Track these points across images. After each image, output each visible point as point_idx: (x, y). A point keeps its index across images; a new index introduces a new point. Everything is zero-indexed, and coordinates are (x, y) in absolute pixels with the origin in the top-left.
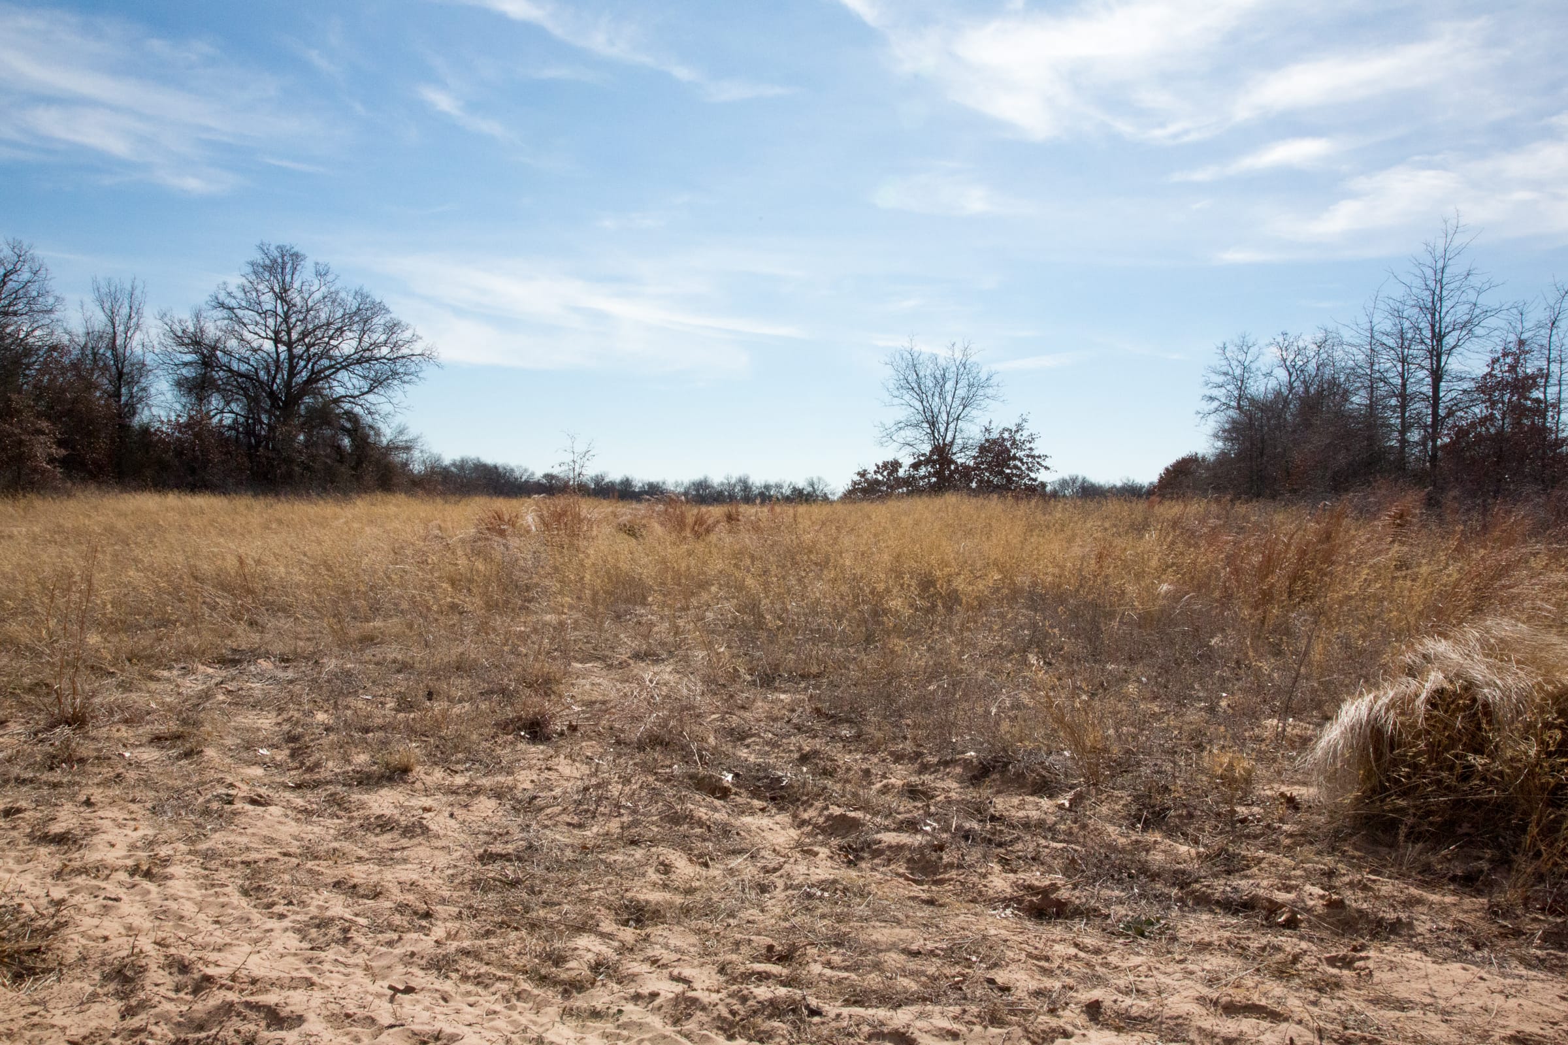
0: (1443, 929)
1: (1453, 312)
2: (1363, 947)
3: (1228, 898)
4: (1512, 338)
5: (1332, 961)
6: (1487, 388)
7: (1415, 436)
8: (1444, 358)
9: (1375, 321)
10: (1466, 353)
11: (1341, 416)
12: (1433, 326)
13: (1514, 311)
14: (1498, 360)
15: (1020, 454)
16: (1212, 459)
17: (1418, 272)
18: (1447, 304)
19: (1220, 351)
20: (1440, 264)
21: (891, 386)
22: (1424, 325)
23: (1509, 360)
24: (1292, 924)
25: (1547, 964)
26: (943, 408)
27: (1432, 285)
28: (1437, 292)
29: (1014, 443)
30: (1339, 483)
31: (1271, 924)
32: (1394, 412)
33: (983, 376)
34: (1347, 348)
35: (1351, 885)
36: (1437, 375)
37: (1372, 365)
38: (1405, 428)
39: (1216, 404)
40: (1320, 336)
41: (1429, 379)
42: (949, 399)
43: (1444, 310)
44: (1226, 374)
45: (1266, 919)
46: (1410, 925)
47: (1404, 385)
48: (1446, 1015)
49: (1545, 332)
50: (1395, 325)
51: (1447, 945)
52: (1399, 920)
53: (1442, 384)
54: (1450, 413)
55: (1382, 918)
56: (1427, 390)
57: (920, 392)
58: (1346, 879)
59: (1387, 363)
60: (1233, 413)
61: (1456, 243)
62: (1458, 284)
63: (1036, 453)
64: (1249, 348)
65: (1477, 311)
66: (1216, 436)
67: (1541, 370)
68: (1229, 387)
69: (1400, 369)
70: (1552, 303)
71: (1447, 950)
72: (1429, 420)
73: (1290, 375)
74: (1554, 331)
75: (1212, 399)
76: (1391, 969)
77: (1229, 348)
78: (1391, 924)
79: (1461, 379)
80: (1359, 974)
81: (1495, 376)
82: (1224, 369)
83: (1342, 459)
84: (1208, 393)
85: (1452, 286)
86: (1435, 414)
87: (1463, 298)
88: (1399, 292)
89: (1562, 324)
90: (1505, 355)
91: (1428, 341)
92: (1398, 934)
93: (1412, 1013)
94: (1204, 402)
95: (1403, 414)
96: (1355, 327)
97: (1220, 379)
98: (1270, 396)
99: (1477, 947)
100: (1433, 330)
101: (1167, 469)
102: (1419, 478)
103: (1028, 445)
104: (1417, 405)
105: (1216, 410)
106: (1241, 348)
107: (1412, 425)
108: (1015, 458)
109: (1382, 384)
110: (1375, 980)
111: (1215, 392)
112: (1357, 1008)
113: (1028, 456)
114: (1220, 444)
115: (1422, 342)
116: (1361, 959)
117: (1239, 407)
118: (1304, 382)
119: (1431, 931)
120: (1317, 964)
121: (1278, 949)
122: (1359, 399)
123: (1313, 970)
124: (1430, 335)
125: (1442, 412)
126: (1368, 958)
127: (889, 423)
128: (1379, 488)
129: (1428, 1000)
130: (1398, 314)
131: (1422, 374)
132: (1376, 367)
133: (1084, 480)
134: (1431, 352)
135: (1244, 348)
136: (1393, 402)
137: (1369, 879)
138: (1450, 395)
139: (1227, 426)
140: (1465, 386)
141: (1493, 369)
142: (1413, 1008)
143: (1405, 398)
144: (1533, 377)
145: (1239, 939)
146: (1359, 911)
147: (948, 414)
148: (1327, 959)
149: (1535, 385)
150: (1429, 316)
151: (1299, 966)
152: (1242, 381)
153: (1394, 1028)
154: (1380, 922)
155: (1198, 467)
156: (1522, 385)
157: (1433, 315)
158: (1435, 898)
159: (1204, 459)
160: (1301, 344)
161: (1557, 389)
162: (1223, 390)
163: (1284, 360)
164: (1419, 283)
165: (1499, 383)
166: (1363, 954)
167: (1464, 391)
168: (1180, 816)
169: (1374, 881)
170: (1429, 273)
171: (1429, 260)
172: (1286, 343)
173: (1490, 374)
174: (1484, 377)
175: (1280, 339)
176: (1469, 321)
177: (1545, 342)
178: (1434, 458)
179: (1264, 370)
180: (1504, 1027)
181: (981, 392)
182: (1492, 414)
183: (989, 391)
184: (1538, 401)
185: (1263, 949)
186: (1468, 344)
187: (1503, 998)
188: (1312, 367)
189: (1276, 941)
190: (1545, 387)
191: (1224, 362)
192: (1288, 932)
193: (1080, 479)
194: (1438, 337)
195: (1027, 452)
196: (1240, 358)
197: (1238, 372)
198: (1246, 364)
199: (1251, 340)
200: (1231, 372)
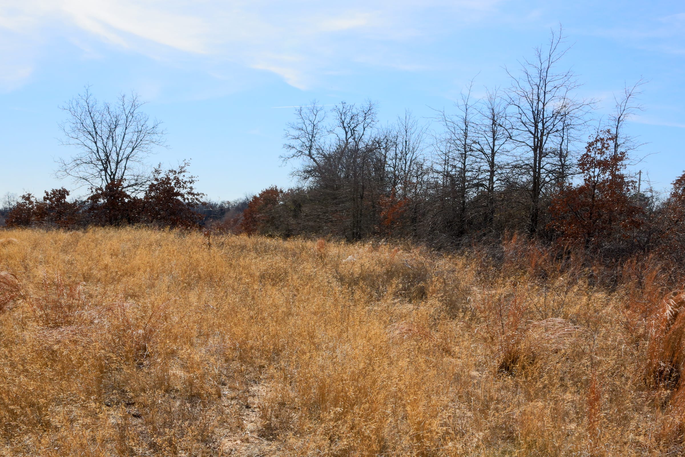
15: (182, 191)
19: (297, 112)
21: (68, 129)
26: (114, 148)
29: (178, 182)
33: (150, 124)
39: (293, 151)
42: (119, 142)
44: (301, 129)
57: (94, 134)
60: (305, 159)
63: (195, 191)
64: (317, 111)
68: (302, 139)
73: (346, 133)
75: (290, 147)
77: (304, 111)
82: (300, 126)
84: (288, 143)
94: (285, 149)
97: (296, 133)
103: (189, 185)
105: (294, 156)
106: (312, 111)
108: (178, 194)
111: (294, 143)
113: (189, 193)
117: (310, 155)
127: (68, 160)
135: (315, 111)
147: (118, 155)
152: (312, 135)
160: (355, 112)
162: (299, 141)
163: (343, 122)
172: (345, 110)
175: (340, 106)
179: (328, 128)
181: (148, 138)
183: (155, 137)
191: (300, 121)
195: (189, 190)
196: (311, 118)
197: (310, 129)
198: (315, 123)
199: (319, 106)
200: (304, 128)
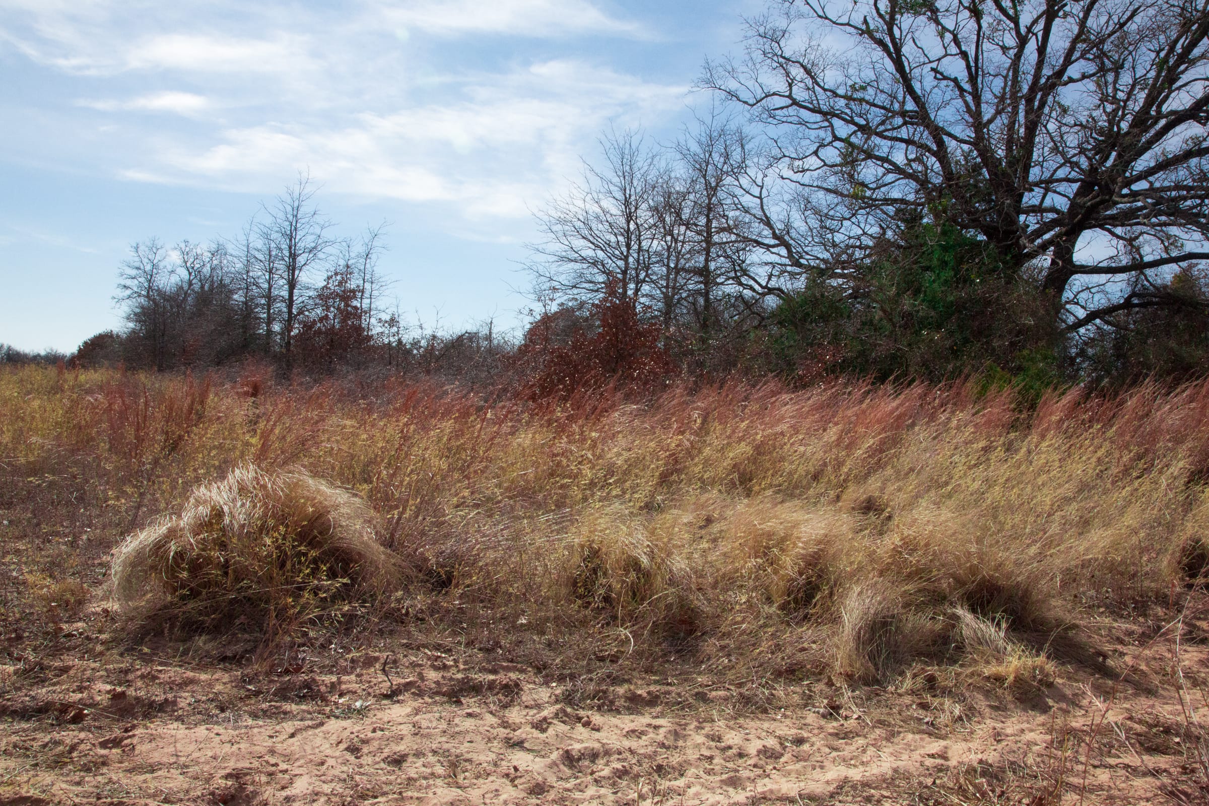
0: (199, 701)
1: (305, 241)
2: (134, 727)
3: (25, 707)
4: (342, 263)
5: (104, 745)
6: (324, 296)
7: (276, 327)
8: (297, 272)
9: (251, 240)
10: (312, 270)
11: (226, 308)
12: (290, 248)
13: (344, 244)
14: (331, 277)
16: (125, 336)
17: (281, 208)
18: (300, 234)
19: (134, 249)
20: (296, 204)
22: (284, 246)
23: (339, 278)
24: (78, 718)
25: (268, 713)
27: (291, 218)
28: (294, 224)
30: (220, 360)
31: (60, 723)
32: (263, 309)
34: (230, 258)
35: (142, 677)
36: (292, 284)
37: (248, 272)
38: (270, 321)
39: (129, 292)
40: (214, 247)
41: (286, 287)
43: (298, 237)
44: (138, 268)
45: (57, 719)
46: (174, 703)
47: (270, 289)
48: (184, 768)
49: (362, 261)
50: (265, 244)
51: (200, 713)
52: (166, 700)
53: (295, 291)
54: (301, 312)
55: (154, 701)
56: (285, 294)
58: (139, 673)
59: (258, 272)
60: (142, 300)
61: (306, 191)
62: (307, 220)
64: (157, 249)
65: (320, 241)
66: (128, 318)
67: (358, 286)
68: (140, 280)
69: (267, 277)
70: (367, 241)
71: (199, 717)
72: (286, 316)
73: (190, 274)
74: (368, 261)
75: (125, 287)
76: (150, 742)
77: (141, 247)
78: (160, 705)
79: (308, 288)
80: (124, 751)
81: (329, 288)
82: (137, 264)
83: (223, 342)
84: (123, 283)
85: (303, 221)
86: (290, 312)
87: (311, 230)
88: (268, 221)
89: (373, 256)
90: (336, 274)
91: (287, 259)
92: (165, 712)
93: (160, 773)
94: (119, 290)
95: (269, 310)
96: (235, 242)
97: (134, 272)
98: (174, 289)
99: (223, 710)
100: (290, 252)
101: (86, 343)
102: (277, 358)
104: (279, 305)
105: (129, 297)
106: (151, 249)
107: (274, 319)
109: (254, 287)
110: (137, 752)
111: (129, 282)
112: (115, 778)
114: (131, 325)
115: (283, 259)
116: (130, 737)
117: (148, 296)
118: (200, 281)
119: (190, 704)
120: (90, 750)
121: (57, 743)
122: (238, 297)
123: (85, 755)
124: (288, 254)
125: (294, 311)
126: (134, 735)
128: (248, 365)
129: (173, 760)
130: (267, 236)
131: (282, 282)
132: (251, 274)
133: (9, 348)
134: (288, 267)
135: (154, 249)
136: (263, 301)
137: (157, 670)
138: (301, 299)
139: (138, 310)
140: (311, 293)
141: (328, 283)
142: (160, 769)
143: (270, 299)
144: (353, 291)
145: (25, 741)
146: (137, 699)
148: (101, 743)
149: (355, 297)
150: (288, 241)
151: (75, 754)
152: (151, 276)
153: (140, 788)
154: (151, 704)
155: (112, 342)
156: (347, 296)
157: (291, 240)
158: (203, 677)
159: (118, 336)
160: (199, 252)
161: (368, 301)
162: (136, 282)
163: (186, 262)
164: (281, 215)
165: (332, 294)
166: (131, 734)
167: (310, 297)
168: (10, 639)
169: (160, 671)
170: (289, 209)
171: (289, 201)
172: (187, 249)
173: (325, 286)
174: (323, 288)
175: (183, 245)
176: (315, 248)
177: (362, 268)
178: (289, 343)
179: (170, 268)
180: (225, 768)
182: (327, 315)
184: (356, 308)
185: (45, 746)
186: (313, 264)
187: (229, 745)
188: (207, 270)
189: (57, 736)
190: (361, 298)
191: (137, 259)
192: (73, 727)
193: (6, 347)
194: (293, 256)
196: (150, 257)
197: (148, 268)
198: (155, 262)
199: (159, 244)
200: (142, 267)
